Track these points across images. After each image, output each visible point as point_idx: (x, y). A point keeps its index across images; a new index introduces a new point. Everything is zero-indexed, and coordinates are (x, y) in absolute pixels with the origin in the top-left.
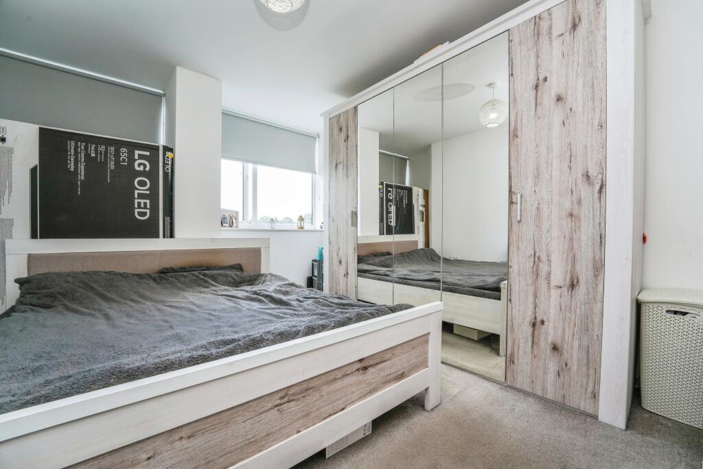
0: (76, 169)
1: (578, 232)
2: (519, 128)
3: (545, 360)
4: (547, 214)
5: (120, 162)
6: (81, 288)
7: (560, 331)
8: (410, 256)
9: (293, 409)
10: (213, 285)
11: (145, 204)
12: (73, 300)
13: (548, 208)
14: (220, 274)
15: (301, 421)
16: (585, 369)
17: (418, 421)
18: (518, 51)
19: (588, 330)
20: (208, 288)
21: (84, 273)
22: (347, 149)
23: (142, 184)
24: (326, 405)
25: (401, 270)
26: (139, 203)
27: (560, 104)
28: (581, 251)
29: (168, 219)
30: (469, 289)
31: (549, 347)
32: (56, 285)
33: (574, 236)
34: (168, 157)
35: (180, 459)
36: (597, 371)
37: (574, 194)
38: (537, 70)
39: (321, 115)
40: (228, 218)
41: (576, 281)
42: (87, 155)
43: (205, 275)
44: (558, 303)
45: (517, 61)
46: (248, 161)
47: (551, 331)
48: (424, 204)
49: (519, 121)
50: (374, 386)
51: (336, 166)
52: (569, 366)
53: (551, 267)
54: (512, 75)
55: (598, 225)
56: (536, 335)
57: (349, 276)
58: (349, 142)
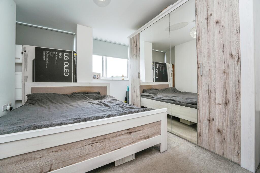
0: (46, 60)
1: (228, 80)
2: (200, 36)
3: (214, 136)
4: (213, 72)
5: (59, 57)
6: (45, 98)
7: (221, 124)
8: (165, 90)
9: (98, 146)
10: (88, 99)
11: (67, 71)
12: (42, 102)
13: (214, 70)
14: (91, 95)
15: (102, 151)
16: (233, 142)
17: (156, 156)
18: (199, 4)
19: (234, 125)
20: (86, 100)
21: (47, 93)
22: (136, 49)
23: (66, 64)
24: (112, 146)
25: (160, 96)
26: (65, 71)
27: (218, 24)
28: (229, 88)
29: (75, 76)
30: (185, 104)
31: (216, 131)
32: (38, 97)
33: (226, 82)
34: (75, 55)
35: (52, 159)
36: (239, 143)
37: (225, 63)
38: (207, 11)
39: (128, 37)
40: (96, 76)
41: (227, 101)
42: (49, 55)
43: (85, 95)
44: (220, 111)
45: (199, 9)
46: (104, 56)
47: (217, 123)
48: (172, 70)
49: (200, 34)
50: (134, 140)
51: (133, 56)
52: (226, 140)
53: (216, 95)
54: (197, 14)
55: (237, 76)
56: (210, 125)
57: (138, 97)
58: (137, 47)
